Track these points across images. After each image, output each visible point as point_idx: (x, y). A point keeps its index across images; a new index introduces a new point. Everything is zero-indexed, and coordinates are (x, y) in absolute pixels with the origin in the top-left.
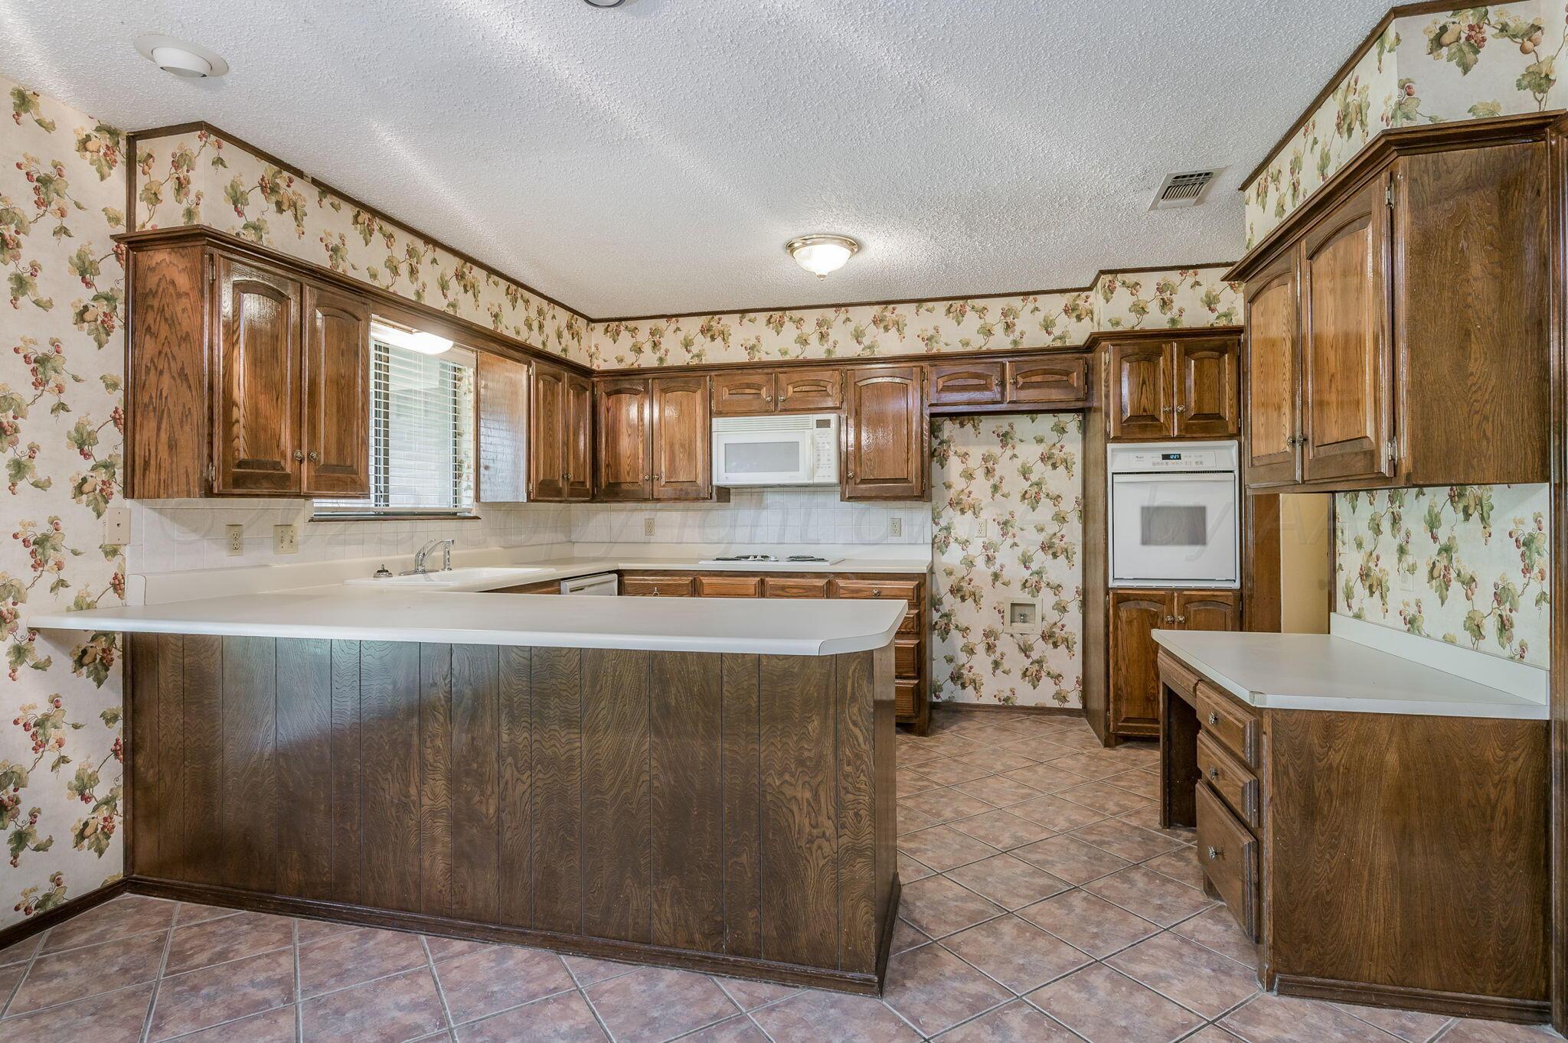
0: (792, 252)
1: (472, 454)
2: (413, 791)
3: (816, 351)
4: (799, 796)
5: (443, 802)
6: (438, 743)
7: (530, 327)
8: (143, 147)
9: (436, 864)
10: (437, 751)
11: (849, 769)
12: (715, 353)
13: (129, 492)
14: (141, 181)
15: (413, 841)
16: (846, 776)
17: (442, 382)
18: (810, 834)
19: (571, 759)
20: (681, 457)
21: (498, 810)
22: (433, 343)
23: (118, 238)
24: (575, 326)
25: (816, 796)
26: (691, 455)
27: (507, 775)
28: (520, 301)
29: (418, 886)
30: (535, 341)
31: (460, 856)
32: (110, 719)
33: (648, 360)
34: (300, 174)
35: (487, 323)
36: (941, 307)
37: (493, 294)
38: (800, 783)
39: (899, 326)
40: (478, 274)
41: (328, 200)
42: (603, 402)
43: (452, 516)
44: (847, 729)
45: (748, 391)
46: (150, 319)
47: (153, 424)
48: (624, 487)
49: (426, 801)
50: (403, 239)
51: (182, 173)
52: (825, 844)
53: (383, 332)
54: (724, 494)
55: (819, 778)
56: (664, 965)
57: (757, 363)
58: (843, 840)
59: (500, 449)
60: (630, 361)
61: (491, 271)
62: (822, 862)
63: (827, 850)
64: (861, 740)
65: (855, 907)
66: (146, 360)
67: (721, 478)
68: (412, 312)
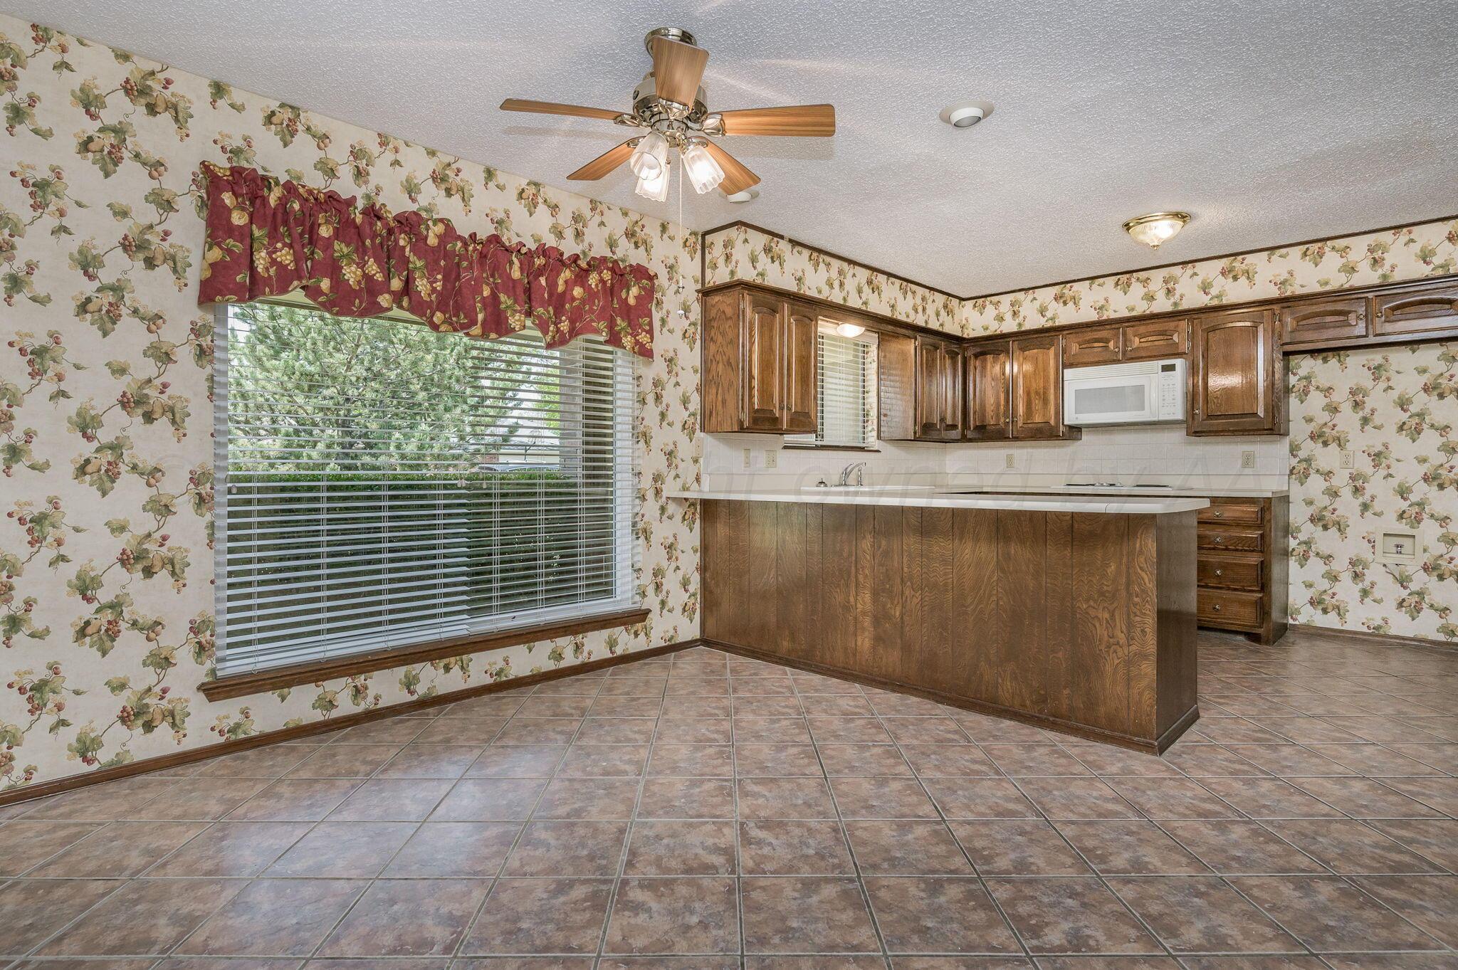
0: (1128, 229)
1: (875, 406)
2: (852, 599)
3: (1162, 304)
4: (1100, 616)
5: (869, 606)
6: (867, 572)
7: (916, 311)
8: (709, 238)
9: (864, 642)
10: (866, 576)
11: (1136, 600)
12: (1066, 315)
13: (703, 429)
14: (708, 257)
15: (852, 629)
16: (1135, 605)
17: (856, 356)
18: (1108, 642)
19: (946, 585)
20: (1037, 404)
21: (902, 615)
22: (852, 330)
23: (698, 291)
24: (950, 306)
25: (1113, 616)
26: (1045, 402)
27: (907, 593)
28: (909, 293)
29: (855, 655)
30: (920, 321)
31: (878, 639)
32: (696, 551)
33: (1009, 326)
34: (782, 237)
35: (887, 312)
36: (1298, 251)
37: (891, 290)
38: (1101, 607)
39: (1249, 275)
40: (881, 278)
41: (798, 248)
42: (972, 362)
43: (862, 449)
44: (1136, 573)
45: (1096, 345)
46: (712, 334)
47: (714, 391)
48: (988, 428)
49: (859, 605)
50: (836, 264)
51: (728, 251)
52: (1119, 650)
53: (826, 327)
54: (1075, 431)
55: (1115, 605)
56: (1005, 718)
57: (1106, 320)
58: (1133, 648)
59: (894, 401)
60: (995, 328)
61: (890, 275)
62: (1116, 661)
63: (1120, 654)
64: (1147, 580)
65: (1141, 694)
66: (711, 357)
67: (1071, 417)
68: (841, 311)
